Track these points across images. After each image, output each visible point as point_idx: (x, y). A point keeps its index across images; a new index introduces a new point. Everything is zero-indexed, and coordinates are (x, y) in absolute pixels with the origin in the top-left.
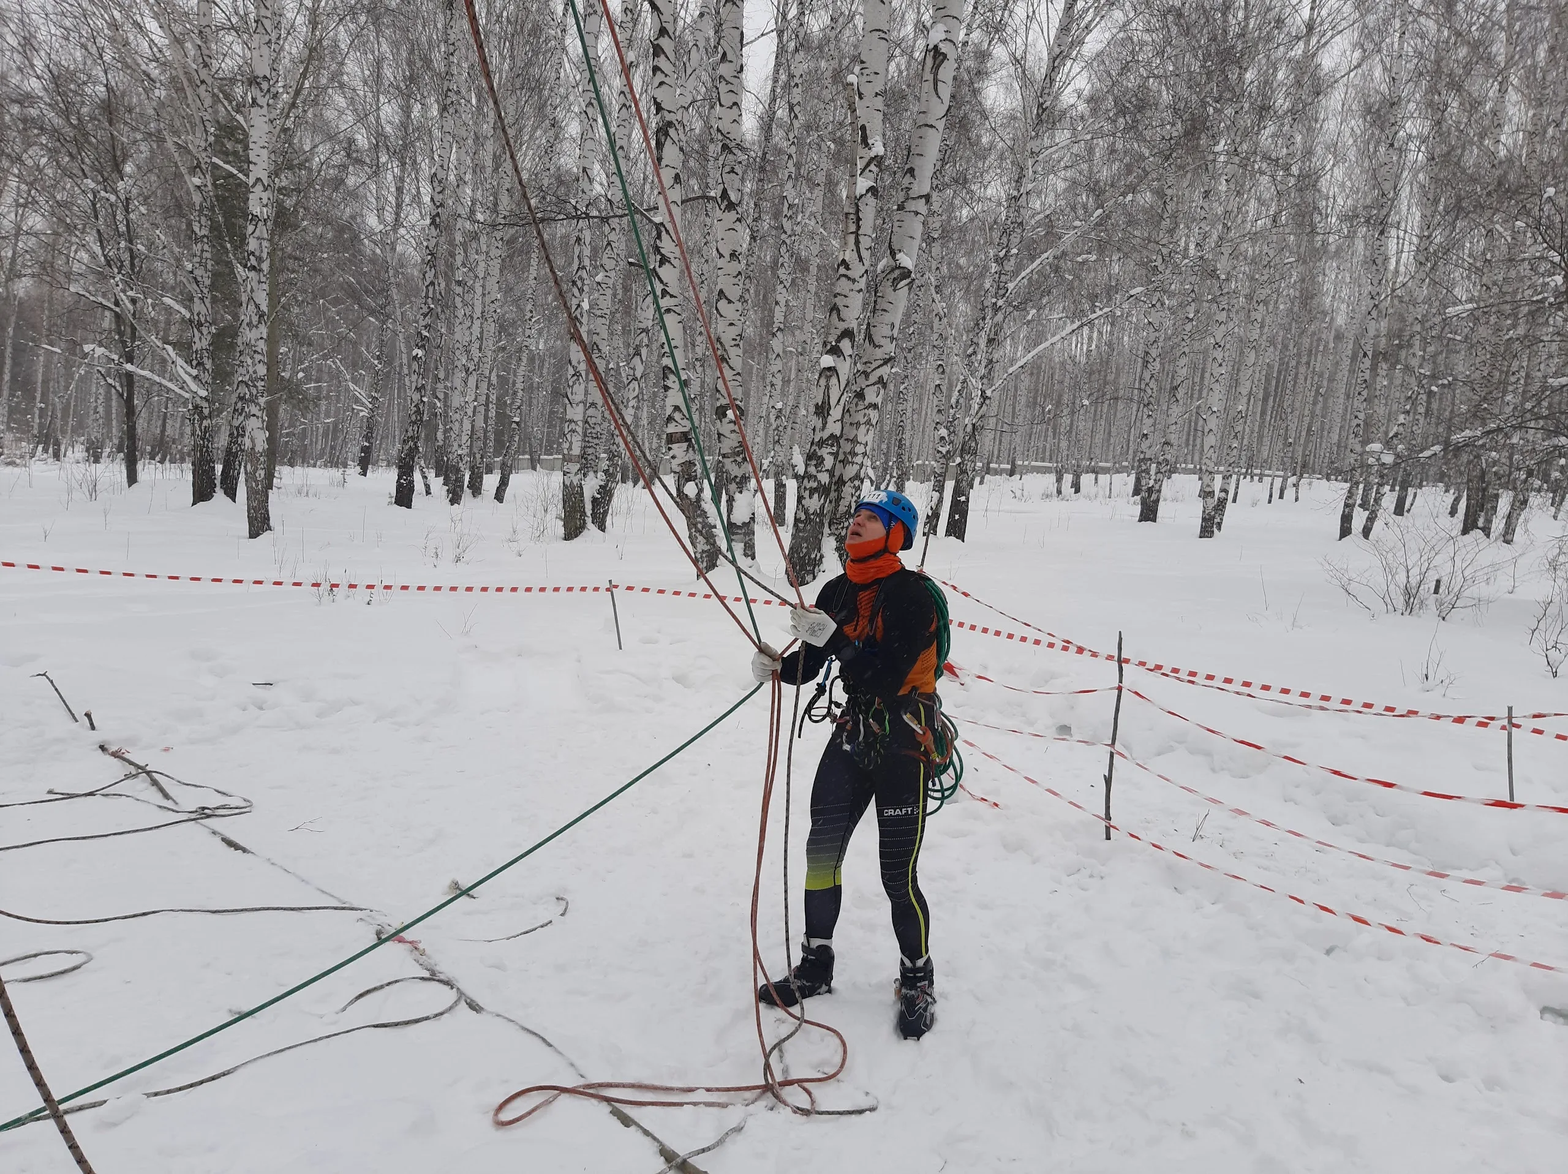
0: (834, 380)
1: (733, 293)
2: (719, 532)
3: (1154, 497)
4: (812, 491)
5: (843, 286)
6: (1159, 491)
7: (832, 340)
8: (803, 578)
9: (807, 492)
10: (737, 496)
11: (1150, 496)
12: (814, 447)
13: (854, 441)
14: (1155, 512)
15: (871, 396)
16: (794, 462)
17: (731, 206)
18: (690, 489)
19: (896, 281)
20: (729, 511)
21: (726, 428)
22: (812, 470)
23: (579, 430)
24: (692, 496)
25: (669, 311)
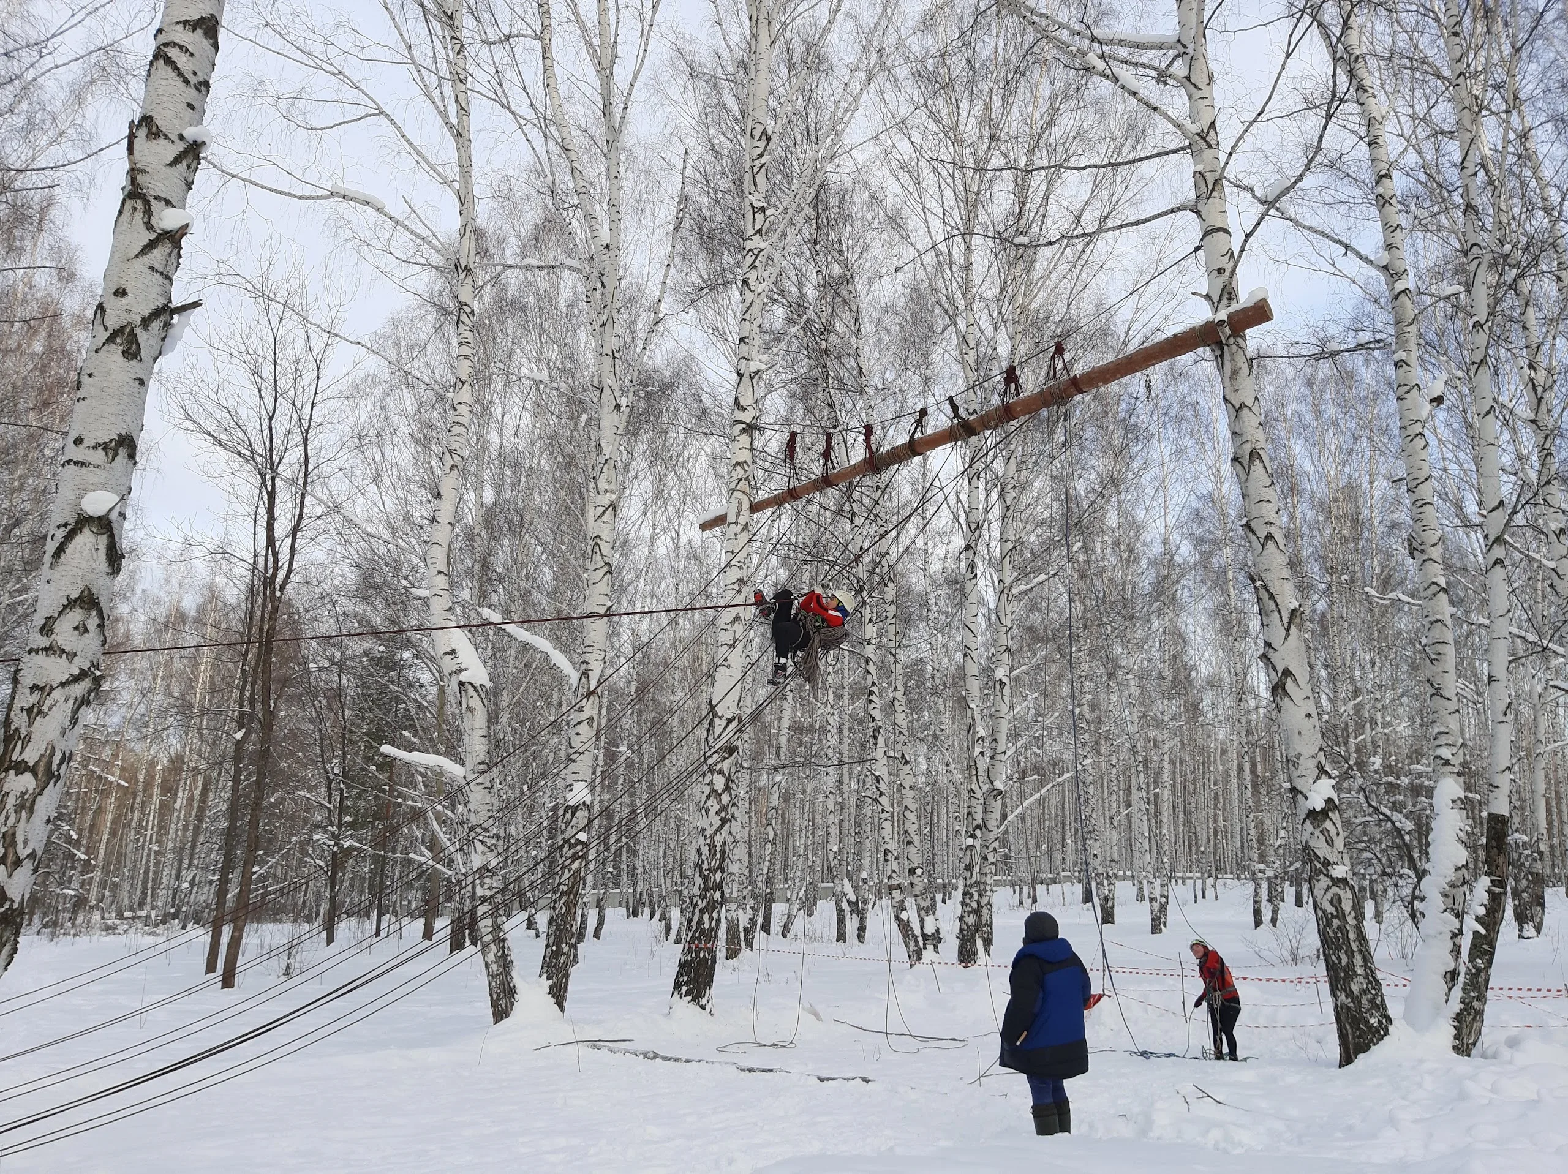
0: (974, 851)
1: (912, 807)
2: (920, 939)
3: (1110, 904)
4: (969, 913)
5: (974, 802)
6: (1113, 899)
7: (971, 830)
8: (969, 962)
10: (926, 918)
11: (1106, 903)
12: (967, 888)
13: (985, 883)
14: (1113, 915)
15: (991, 858)
16: (846, 890)
17: (907, 762)
18: (904, 916)
19: (995, 797)
20: (922, 927)
21: (916, 880)
22: (967, 901)
24: (905, 919)
25: (886, 820)
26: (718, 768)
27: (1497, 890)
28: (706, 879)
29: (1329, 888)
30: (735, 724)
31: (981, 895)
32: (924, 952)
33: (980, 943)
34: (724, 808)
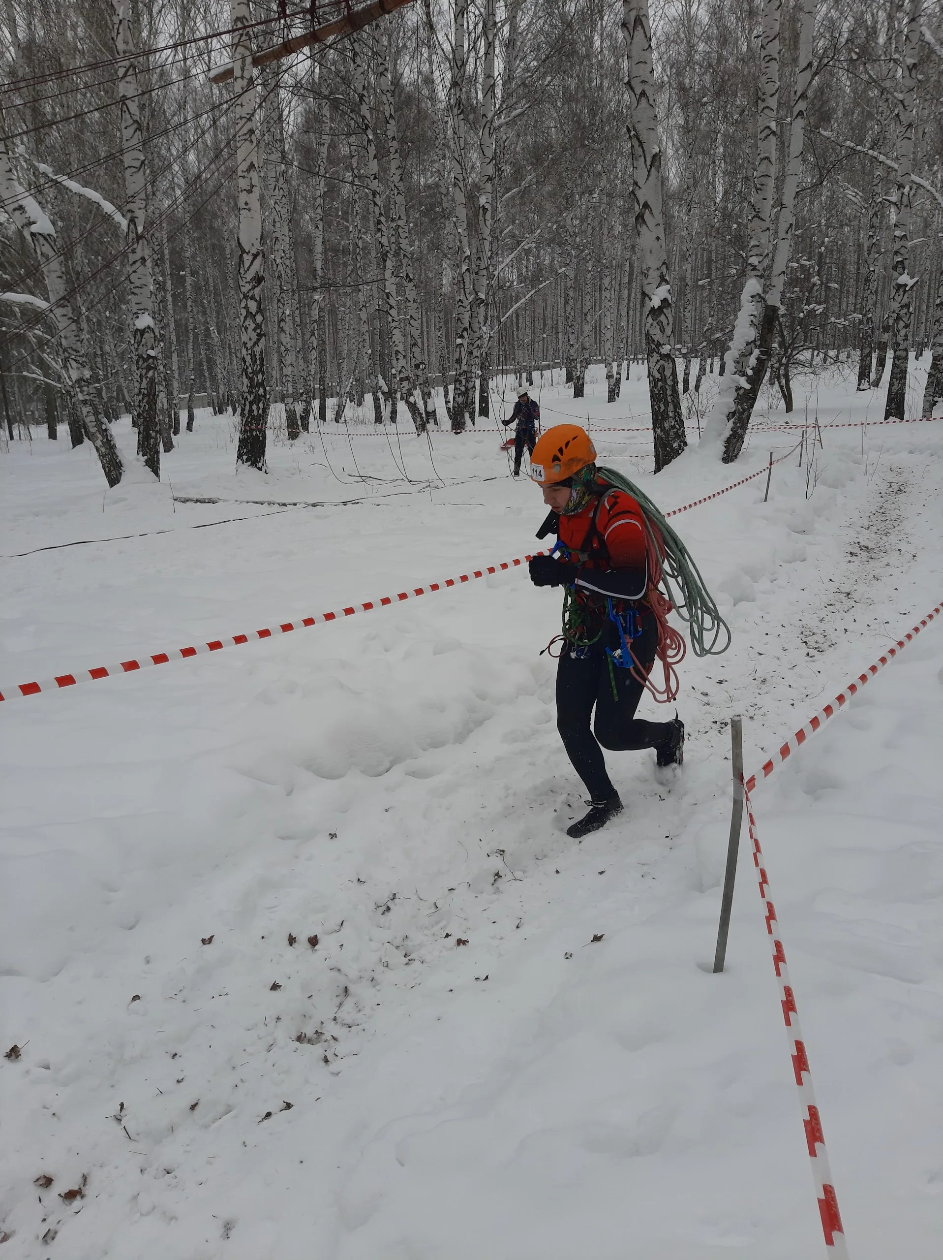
0: (462, 349)
1: (415, 316)
2: (424, 415)
3: (581, 382)
4: (459, 395)
5: (461, 310)
6: (583, 378)
7: (460, 332)
8: (460, 430)
10: (428, 400)
11: (578, 382)
12: (457, 377)
13: (471, 372)
14: (582, 391)
15: (475, 353)
16: (380, 384)
17: (411, 280)
18: (412, 399)
19: (479, 305)
20: (426, 407)
21: (420, 373)
22: (458, 386)
23: (291, 380)
24: (413, 402)
25: (395, 328)
26: (250, 294)
27: (764, 357)
28: (251, 380)
29: (658, 361)
30: (259, 258)
31: (468, 381)
32: (428, 425)
33: (467, 415)
34: (258, 326)
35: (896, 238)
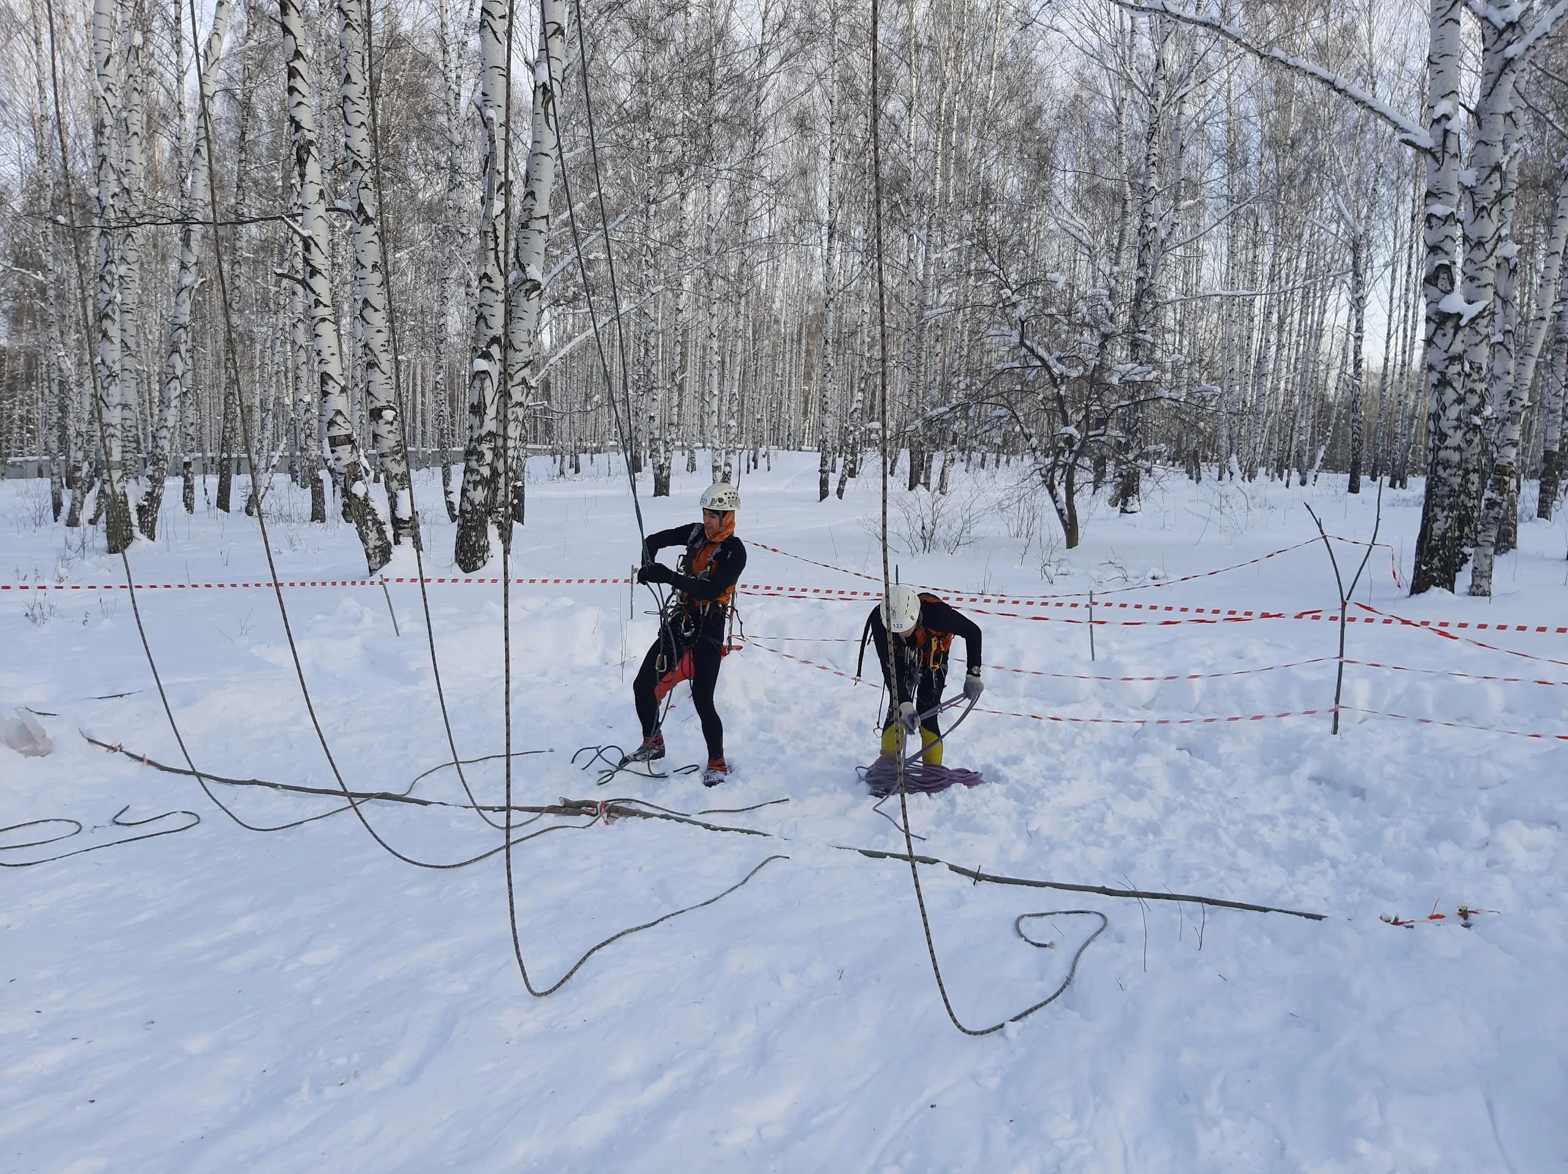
0: (488, 382)
1: (377, 301)
2: (388, 527)
3: (665, 473)
4: (476, 484)
5: (488, 297)
6: (669, 468)
7: (483, 345)
8: (475, 563)
9: (471, 485)
10: (400, 493)
11: (661, 473)
12: (473, 444)
13: (505, 436)
14: (667, 487)
15: (517, 395)
17: (368, 220)
18: (359, 489)
19: (528, 292)
20: (393, 507)
21: (383, 429)
22: (474, 464)
23: (118, 433)
24: (361, 495)
25: (323, 320)
31: (498, 455)
32: (396, 550)
33: (493, 532)
35: (1434, 221)
